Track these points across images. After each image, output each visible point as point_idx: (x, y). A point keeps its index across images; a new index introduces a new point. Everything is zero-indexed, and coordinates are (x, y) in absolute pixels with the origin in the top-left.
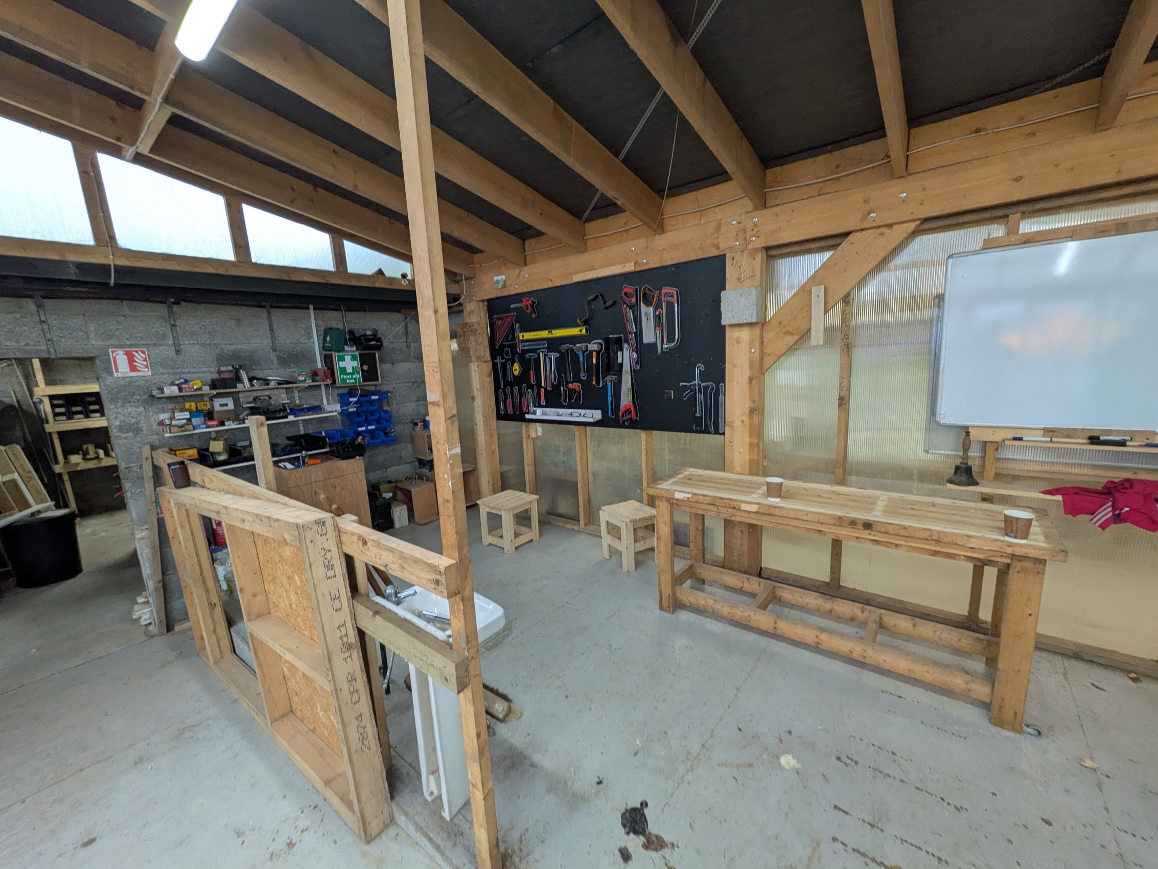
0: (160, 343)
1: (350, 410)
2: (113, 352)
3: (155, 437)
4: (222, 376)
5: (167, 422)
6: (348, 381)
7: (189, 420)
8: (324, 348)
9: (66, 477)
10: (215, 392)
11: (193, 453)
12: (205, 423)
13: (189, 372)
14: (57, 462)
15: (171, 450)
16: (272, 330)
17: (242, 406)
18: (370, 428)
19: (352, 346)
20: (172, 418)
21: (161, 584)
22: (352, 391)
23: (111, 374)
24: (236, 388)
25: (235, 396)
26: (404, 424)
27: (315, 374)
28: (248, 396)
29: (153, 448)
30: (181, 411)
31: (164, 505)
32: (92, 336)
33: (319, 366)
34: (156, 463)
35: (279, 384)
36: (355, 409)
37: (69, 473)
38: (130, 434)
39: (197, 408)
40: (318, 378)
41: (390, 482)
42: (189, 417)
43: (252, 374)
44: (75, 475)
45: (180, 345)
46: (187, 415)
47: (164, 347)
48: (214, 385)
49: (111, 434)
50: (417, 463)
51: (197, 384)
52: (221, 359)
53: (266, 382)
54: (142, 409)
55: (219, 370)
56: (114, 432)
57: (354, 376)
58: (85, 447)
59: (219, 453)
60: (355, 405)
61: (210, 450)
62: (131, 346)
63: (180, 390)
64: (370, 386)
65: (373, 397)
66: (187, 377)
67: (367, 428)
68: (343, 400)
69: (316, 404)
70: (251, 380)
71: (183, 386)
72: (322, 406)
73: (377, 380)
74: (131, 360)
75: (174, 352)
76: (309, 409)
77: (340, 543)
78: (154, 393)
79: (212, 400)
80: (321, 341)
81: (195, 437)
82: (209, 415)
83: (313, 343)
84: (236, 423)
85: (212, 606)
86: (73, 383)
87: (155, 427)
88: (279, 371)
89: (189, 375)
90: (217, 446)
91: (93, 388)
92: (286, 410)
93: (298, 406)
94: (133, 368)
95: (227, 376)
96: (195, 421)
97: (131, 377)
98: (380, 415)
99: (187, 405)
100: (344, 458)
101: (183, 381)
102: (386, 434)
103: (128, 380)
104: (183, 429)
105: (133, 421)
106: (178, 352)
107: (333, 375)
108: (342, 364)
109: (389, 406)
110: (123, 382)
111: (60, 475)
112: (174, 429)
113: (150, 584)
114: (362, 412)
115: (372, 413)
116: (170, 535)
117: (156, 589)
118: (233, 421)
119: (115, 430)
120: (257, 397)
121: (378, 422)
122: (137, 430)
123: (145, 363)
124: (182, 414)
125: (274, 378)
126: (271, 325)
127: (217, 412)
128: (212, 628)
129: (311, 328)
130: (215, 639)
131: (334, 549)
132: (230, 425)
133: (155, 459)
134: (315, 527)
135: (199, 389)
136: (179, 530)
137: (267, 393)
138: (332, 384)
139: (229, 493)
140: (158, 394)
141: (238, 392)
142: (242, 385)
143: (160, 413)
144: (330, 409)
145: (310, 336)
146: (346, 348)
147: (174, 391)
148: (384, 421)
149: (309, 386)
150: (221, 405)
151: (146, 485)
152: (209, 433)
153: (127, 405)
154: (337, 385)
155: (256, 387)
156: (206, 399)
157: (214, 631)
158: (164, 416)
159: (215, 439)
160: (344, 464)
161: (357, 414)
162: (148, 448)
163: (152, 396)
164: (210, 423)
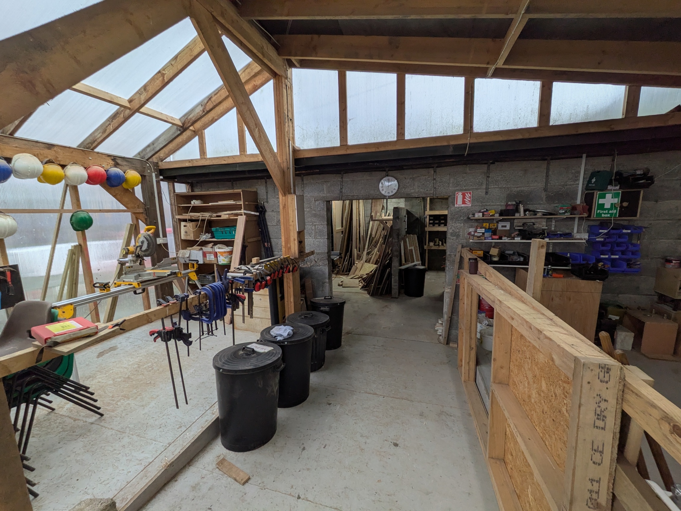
0: (479, 187)
1: (597, 240)
2: (457, 193)
3: (465, 240)
4: (508, 208)
5: (473, 233)
6: (603, 215)
7: (483, 233)
8: (587, 187)
9: (427, 251)
10: (501, 218)
11: (481, 253)
12: (491, 237)
13: (489, 205)
14: (426, 245)
15: (471, 249)
16: (547, 176)
17: (514, 228)
18: (613, 257)
19: (616, 186)
20: (475, 231)
21: (450, 319)
22: (604, 224)
23: (454, 205)
24: (515, 216)
25: (512, 221)
26: (652, 259)
27: (574, 209)
28: (519, 222)
29: (463, 247)
30: (481, 228)
31: (461, 280)
32: (451, 185)
33: (578, 202)
34: (462, 255)
35: (543, 215)
36: (602, 239)
37: (428, 250)
38: (455, 238)
39: (489, 227)
40: (576, 212)
41: (620, 307)
42: (484, 232)
43: (526, 208)
44: (430, 251)
45: (489, 188)
46: (483, 230)
47: (481, 190)
48: (501, 214)
49: (447, 236)
50: (656, 298)
51: (492, 212)
52: (510, 197)
53: (535, 213)
54: (462, 224)
55: (507, 203)
56: (448, 236)
57: (610, 212)
58: (435, 239)
59: (494, 256)
60: (604, 236)
61: (490, 253)
62: (466, 190)
63: (483, 215)
64: (625, 220)
65: (624, 231)
66: (488, 208)
67: (609, 257)
68: (592, 231)
69: (567, 231)
70: (525, 211)
71: (485, 213)
72: (573, 234)
73: (636, 216)
74: (464, 198)
75: (485, 193)
76: (561, 235)
77: (622, 399)
78: (470, 216)
79: (498, 223)
80: (586, 183)
81: (484, 244)
82: (494, 232)
83: (578, 184)
84: (509, 239)
85: (471, 349)
86: (438, 210)
87: (466, 235)
88: (545, 206)
89: (489, 207)
90: (494, 252)
91: (445, 212)
92: (544, 234)
93: (553, 232)
94: (464, 202)
95: (511, 208)
96: (487, 235)
97: (462, 207)
98: (628, 247)
99: (484, 225)
100: (583, 279)
101: (485, 210)
102: (629, 265)
103: (460, 209)
104: (480, 238)
105: (458, 230)
106: (487, 193)
107: (590, 211)
108: (601, 201)
109: (639, 239)
110: (458, 210)
111: (426, 250)
112: (475, 238)
113: (445, 317)
114: (609, 243)
115: (619, 245)
116: (460, 298)
117: (447, 320)
118: (508, 237)
119: (449, 235)
120: (525, 223)
121: (623, 253)
122: (458, 236)
123: (469, 199)
124: (481, 229)
125: (541, 210)
126: (547, 173)
127: (500, 230)
128: (468, 361)
129: (579, 172)
130: (468, 368)
131: (612, 402)
132: (505, 240)
133: (462, 253)
134: (598, 370)
135: (493, 215)
136: (465, 297)
137: (533, 221)
138: (588, 217)
139: (502, 289)
140: (472, 217)
141: (514, 219)
142: (519, 214)
143: (470, 228)
144: (578, 237)
145: (577, 179)
146: (609, 187)
147: (479, 215)
148: (631, 253)
149: (567, 218)
150: (502, 226)
151: (455, 265)
152: (492, 242)
153: (457, 222)
154: (592, 218)
155: (528, 216)
156: (495, 222)
157: (469, 363)
158: (471, 230)
159: (494, 247)
160: (583, 284)
161: (603, 244)
162: (460, 246)
163: (469, 218)
164: (494, 237)
